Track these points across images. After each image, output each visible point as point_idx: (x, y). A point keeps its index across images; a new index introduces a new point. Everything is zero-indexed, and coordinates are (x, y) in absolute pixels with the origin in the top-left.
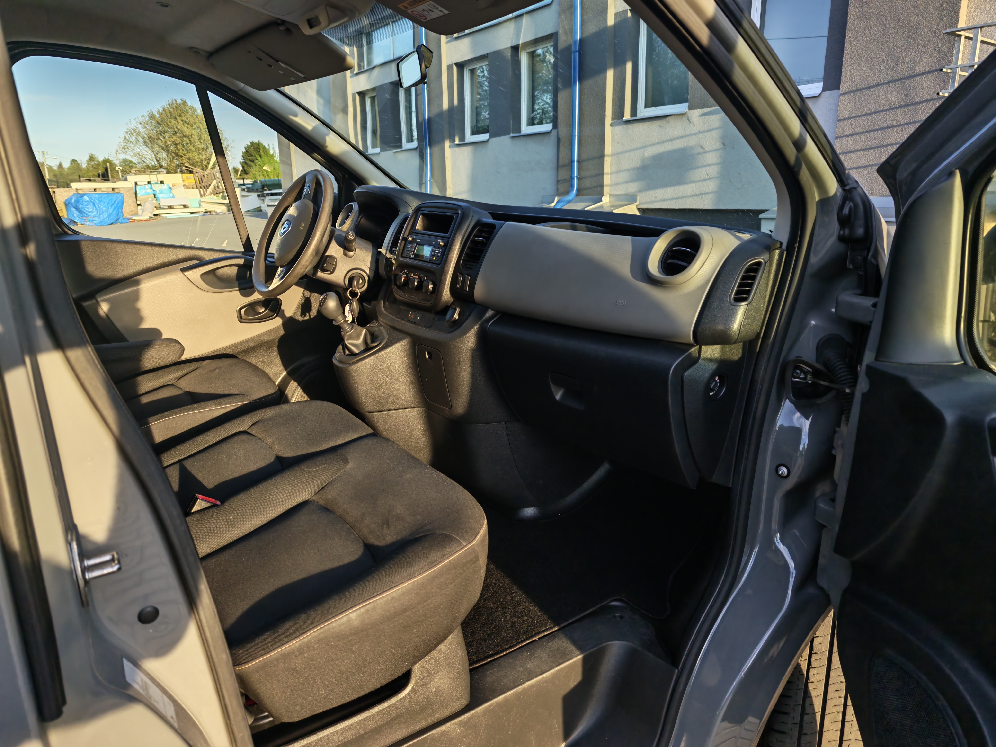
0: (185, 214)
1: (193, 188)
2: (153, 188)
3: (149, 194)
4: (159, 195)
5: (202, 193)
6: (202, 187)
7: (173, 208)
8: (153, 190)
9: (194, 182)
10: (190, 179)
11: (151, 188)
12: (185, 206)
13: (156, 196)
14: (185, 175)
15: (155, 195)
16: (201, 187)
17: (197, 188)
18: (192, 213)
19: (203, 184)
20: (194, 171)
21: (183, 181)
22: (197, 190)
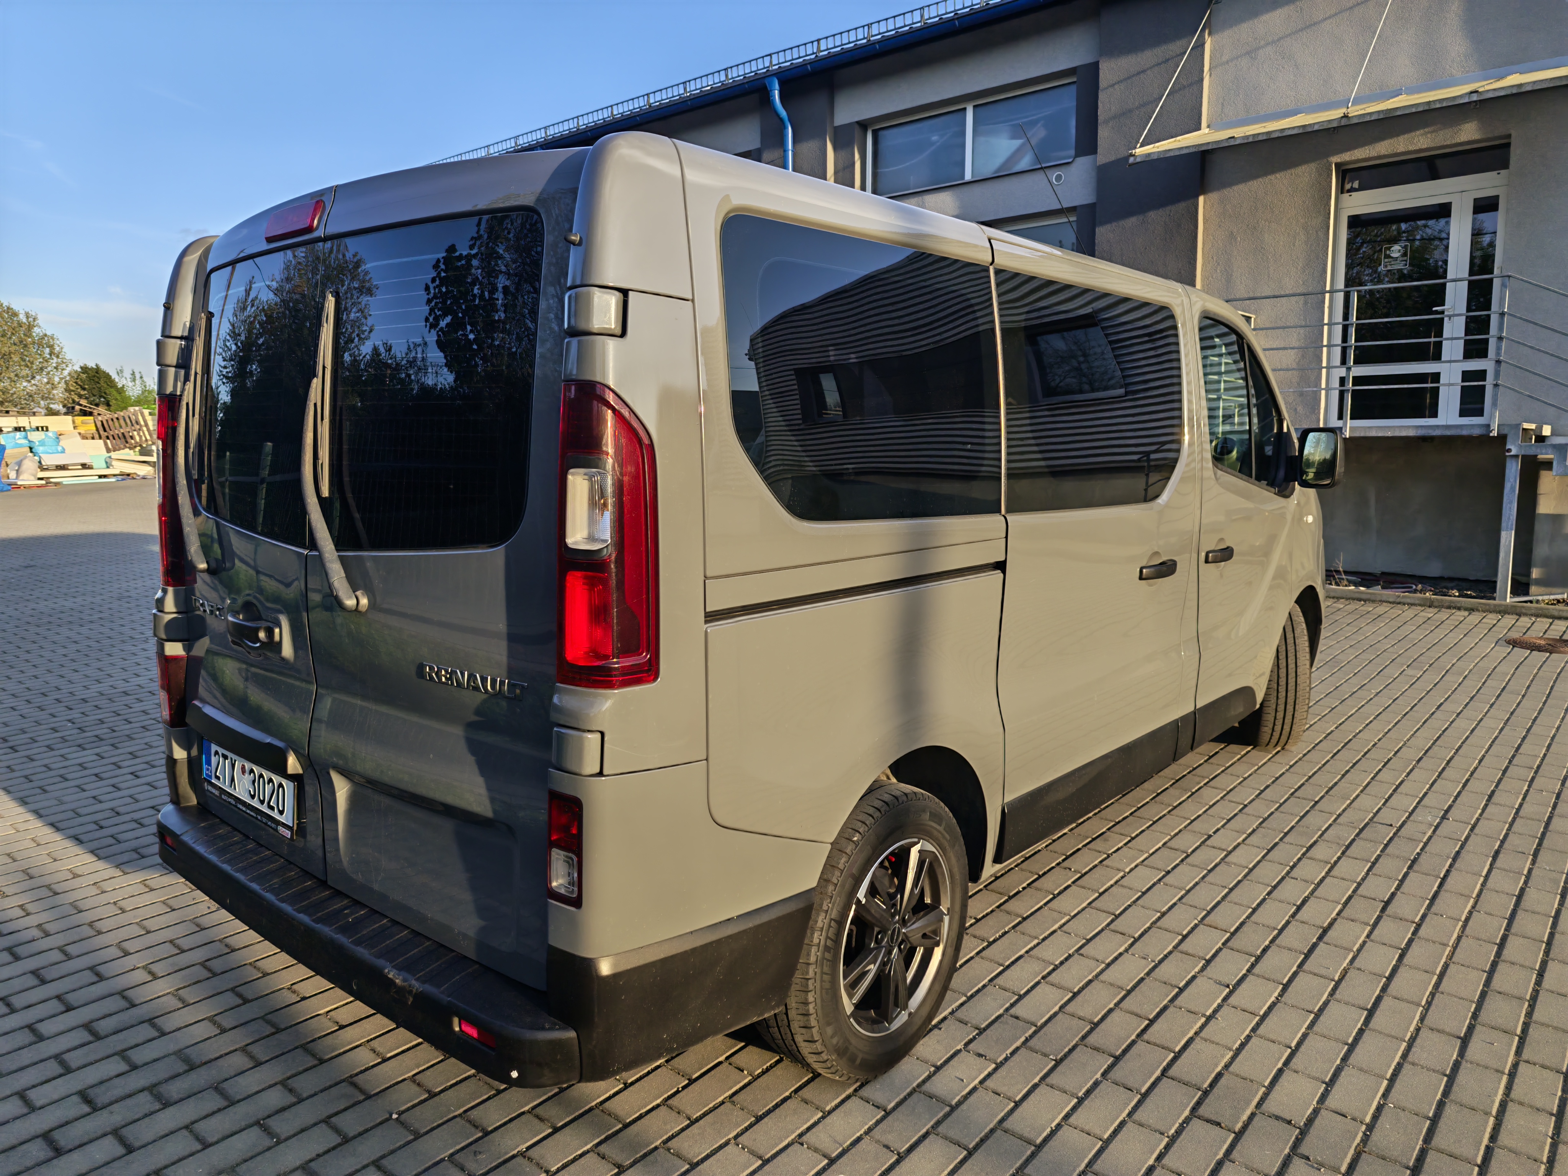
0: (90, 478)
1: (93, 438)
2: (29, 437)
3: (21, 446)
4: (39, 449)
5: (110, 446)
6: (111, 438)
7: (68, 469)
8: (29, 441)
9: (94, 428)
10: (88, 424)
11: (26, 438)
12: (84, 466)
13: (33, 450)
14: (79, 419)
15: (31, 448)
16: (108, 438)
17: (100, 438)
18: (100, 477)
19: (111, 433)
20: (95, 412)
21: (75, 428)
22: (101, 441)
